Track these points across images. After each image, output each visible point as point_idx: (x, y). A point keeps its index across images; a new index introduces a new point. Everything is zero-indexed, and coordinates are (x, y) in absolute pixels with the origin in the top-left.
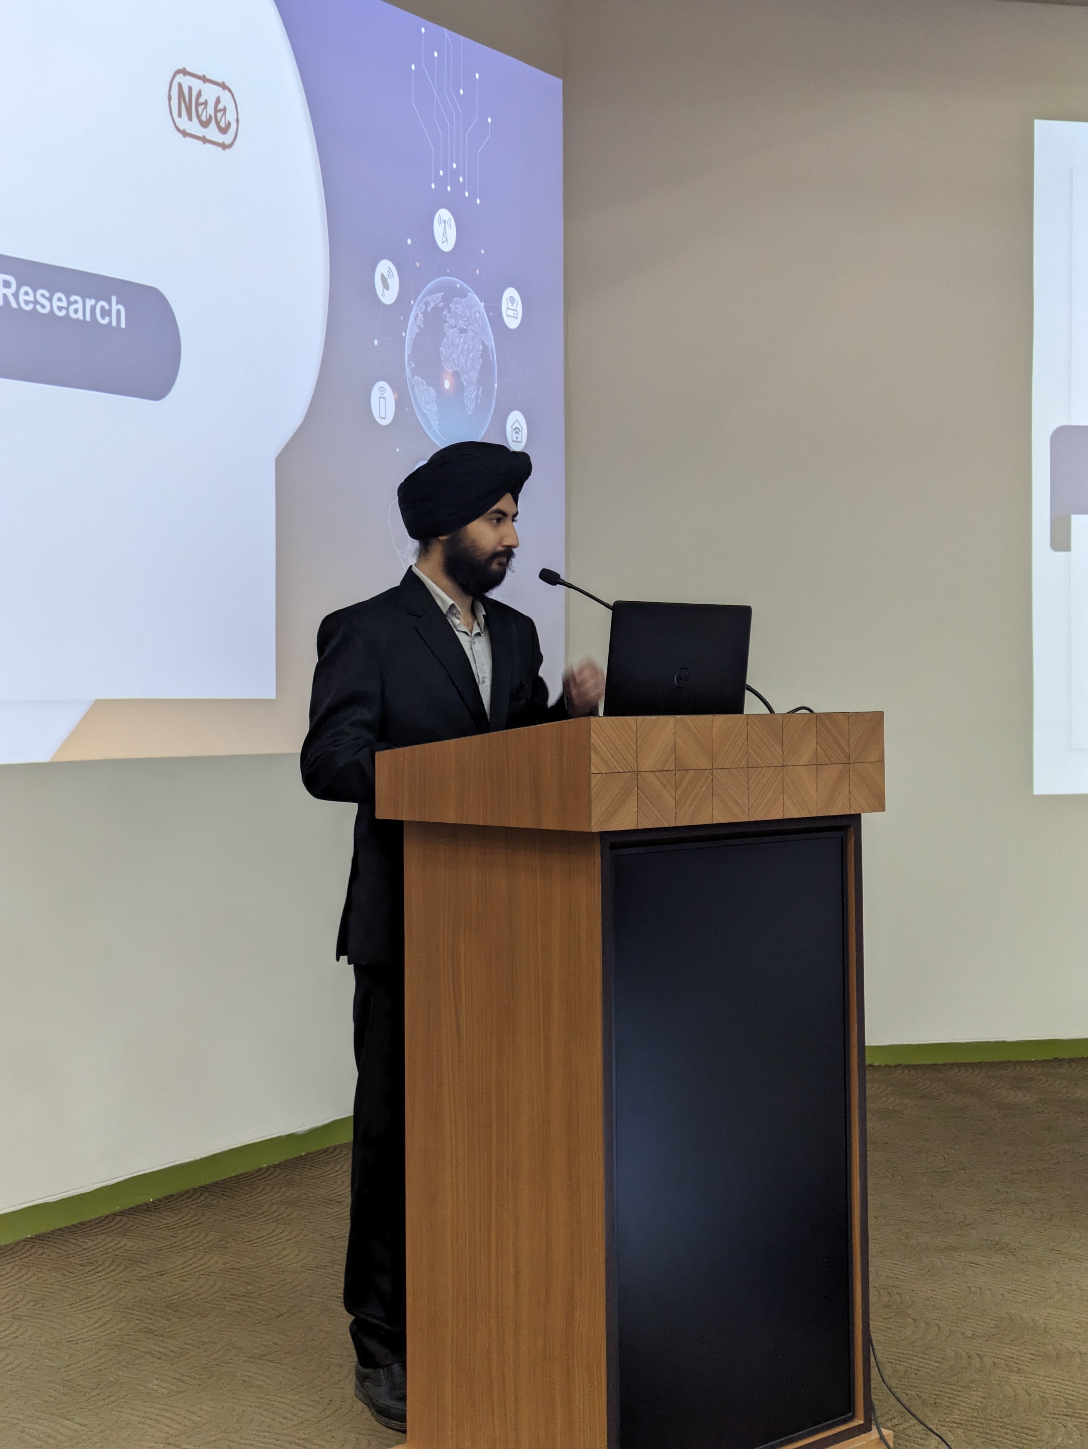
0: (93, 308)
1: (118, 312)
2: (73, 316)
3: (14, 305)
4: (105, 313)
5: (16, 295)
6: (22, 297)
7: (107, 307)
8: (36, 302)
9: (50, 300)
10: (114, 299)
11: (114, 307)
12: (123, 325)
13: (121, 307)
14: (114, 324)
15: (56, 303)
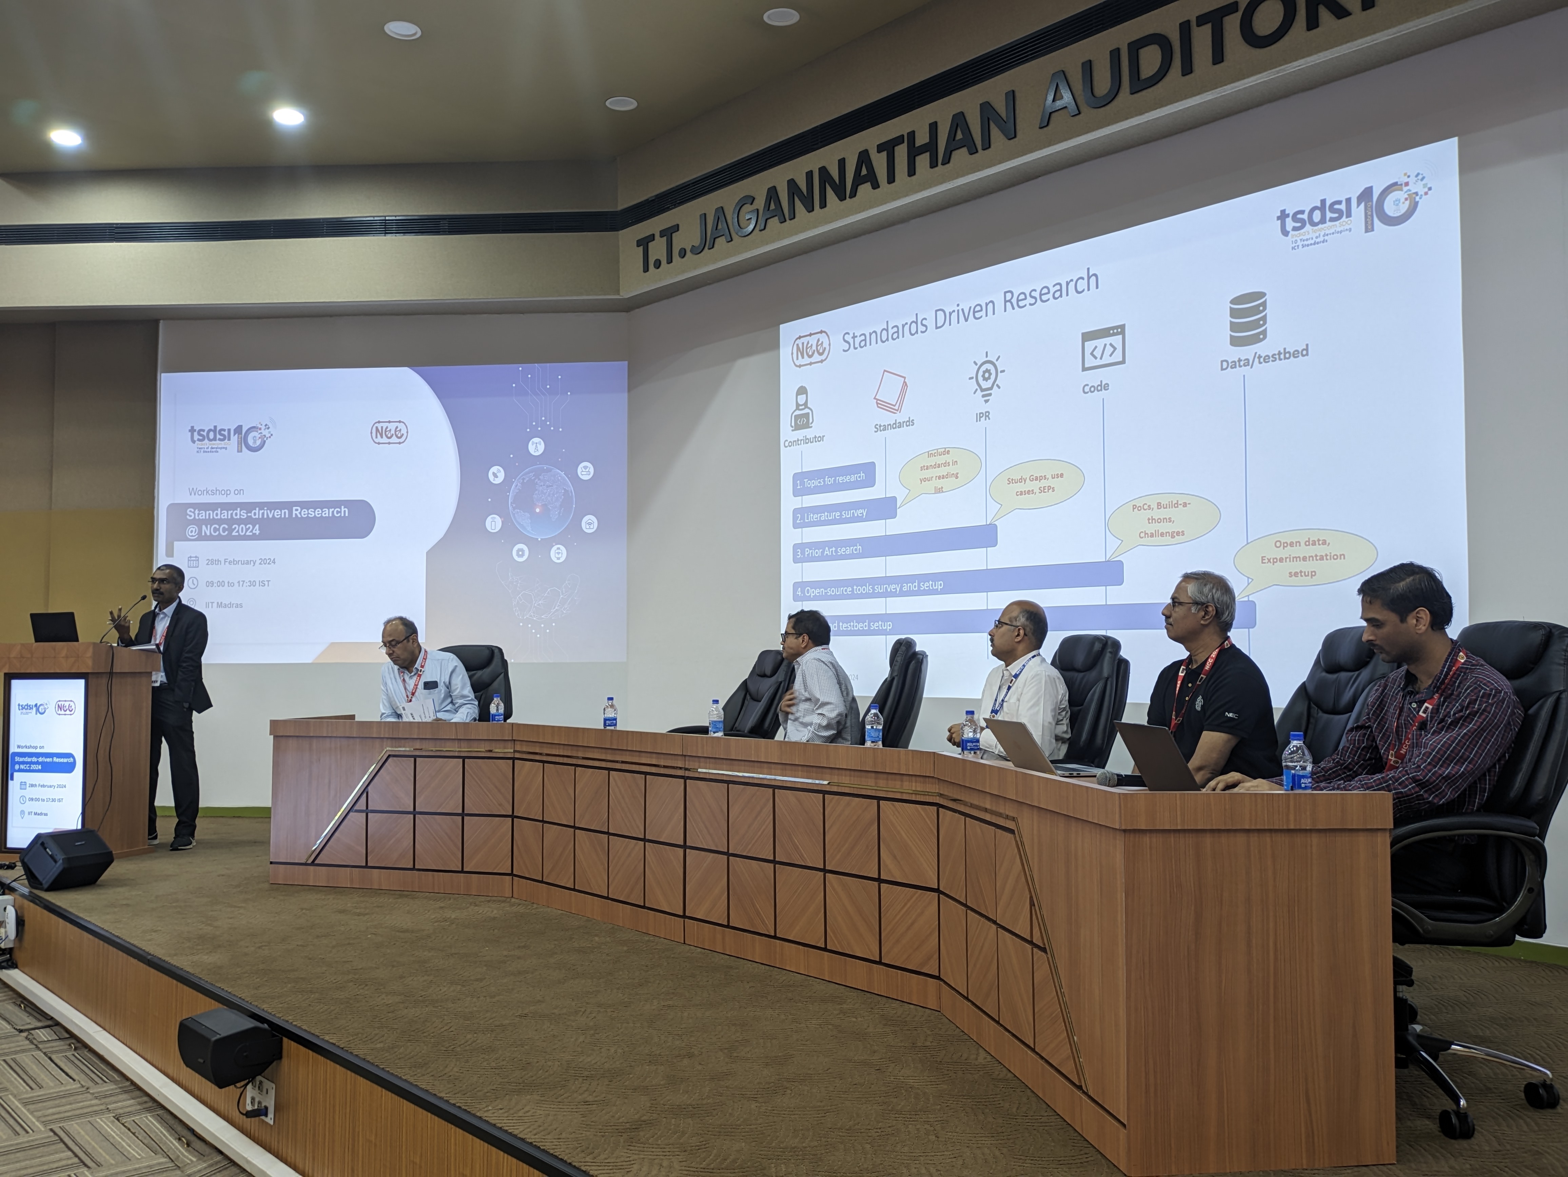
0: (333, 512)
1: (345, 511)
2: (324, 515)
3: (299, 516)
4: (338, 512)
5: (300, 513)
6: (303, 513)
7: (339, 510)
8: (308, 514)
9: (314, 512)
10: (343, 507)
11: (343, 510)
12: (347, 515)
13: (346, 509)
14: (343, 515)
15: (316, 513)
